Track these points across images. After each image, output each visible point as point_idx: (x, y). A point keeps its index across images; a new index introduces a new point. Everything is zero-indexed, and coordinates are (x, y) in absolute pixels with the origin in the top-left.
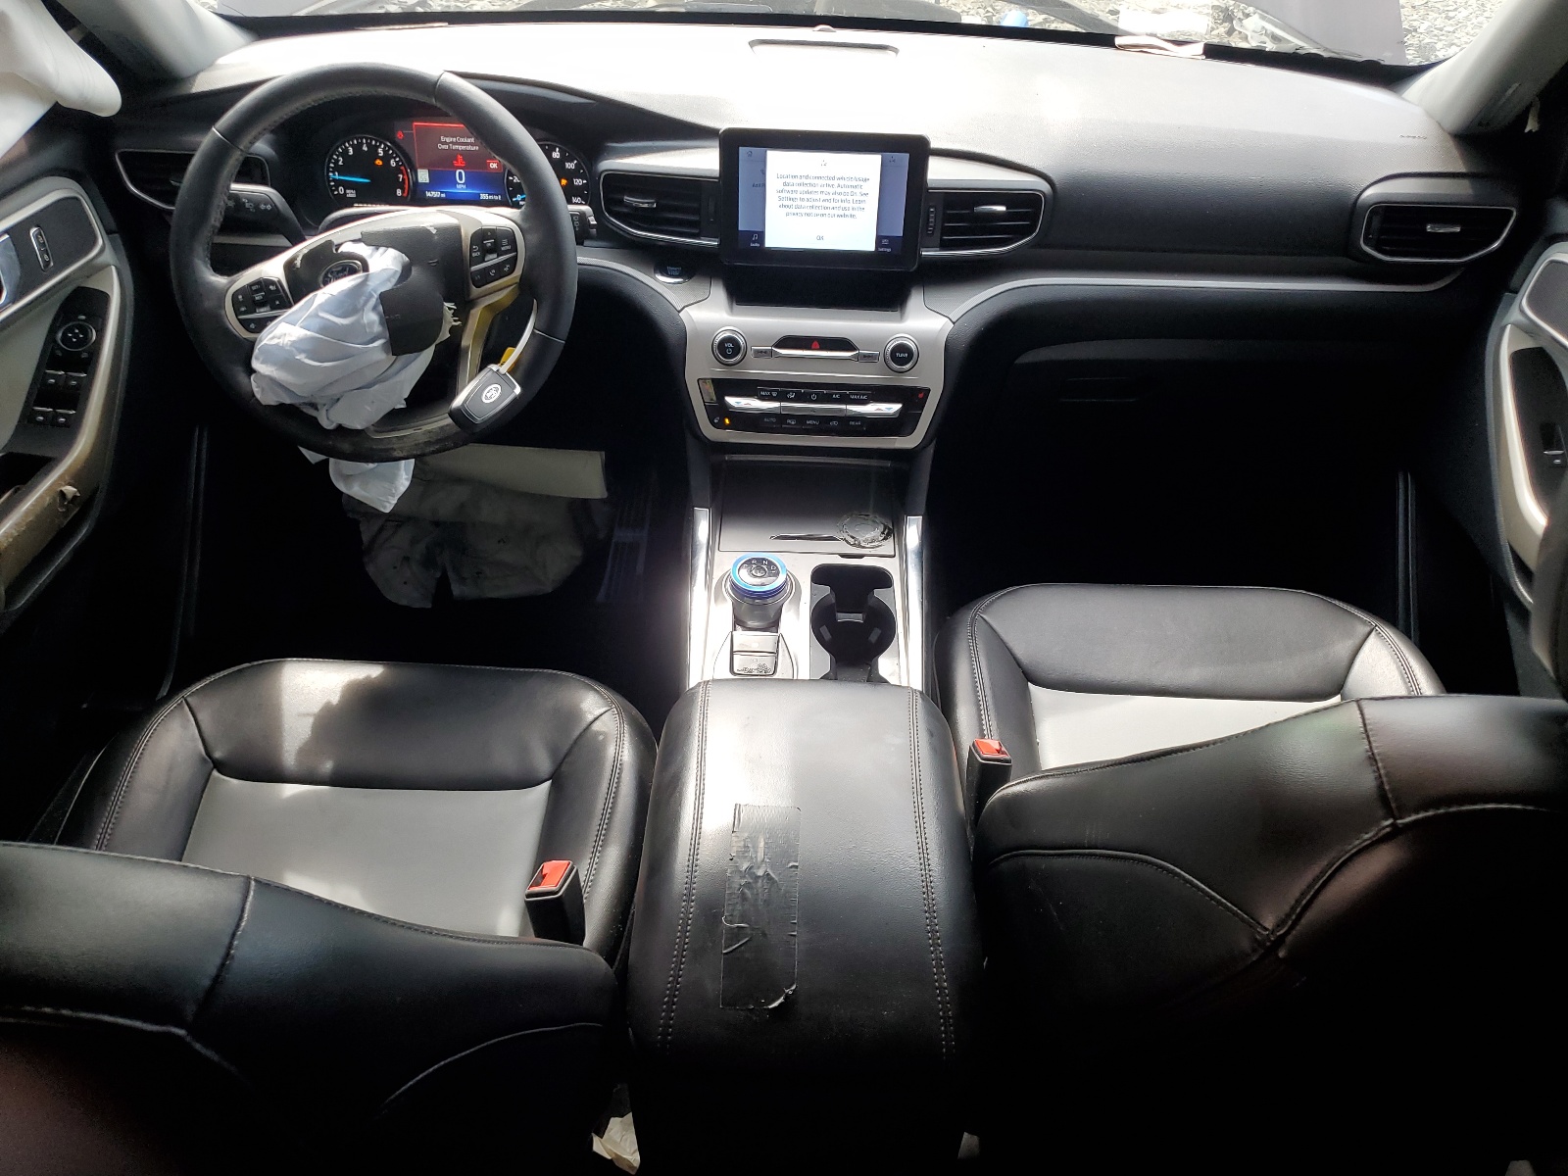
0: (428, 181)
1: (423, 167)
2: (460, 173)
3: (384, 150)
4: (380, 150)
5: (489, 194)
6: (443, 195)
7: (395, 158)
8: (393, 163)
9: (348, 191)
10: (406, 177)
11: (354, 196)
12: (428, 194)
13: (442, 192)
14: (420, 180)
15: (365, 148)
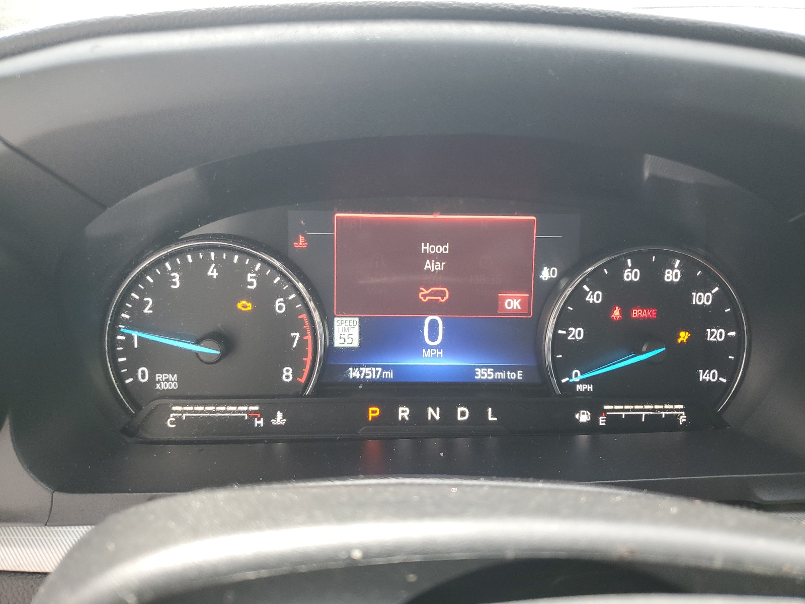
0: (356, 344)
1: (347, 311)
2: (433, 324)
3: (260, 276)
4: (250, 277)
5: (496, 369)
6: (389, 375)
7: (285, 295)
8: (280, 306)
9: (158, 377)
10: (309, 338)
11: (173, 386)
12: (354, 374)
13: (385, 368)
14: (338, 343)
15: (213, 273)
